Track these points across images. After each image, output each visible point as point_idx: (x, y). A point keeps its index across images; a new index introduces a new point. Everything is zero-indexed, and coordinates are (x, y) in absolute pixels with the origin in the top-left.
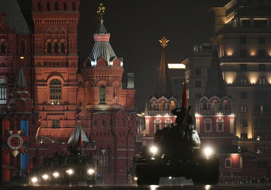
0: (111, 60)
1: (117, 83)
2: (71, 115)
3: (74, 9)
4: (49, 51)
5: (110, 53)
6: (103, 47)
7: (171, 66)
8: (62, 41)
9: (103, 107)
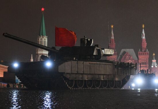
0: (156, 66)
3: (148, 54)
5: (156, 64)
6: (154, 63)
8: (145, 62)
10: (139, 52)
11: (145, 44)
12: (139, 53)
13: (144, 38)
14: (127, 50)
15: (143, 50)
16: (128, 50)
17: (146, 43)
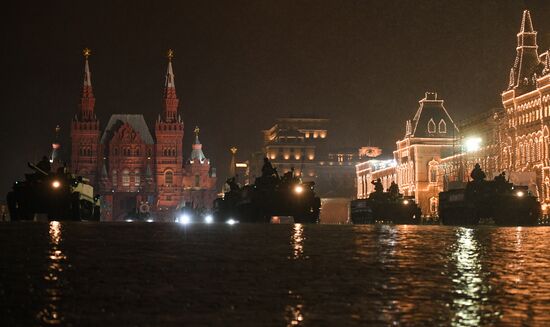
0: (202, 160)
1: (207, 174)
2: (177, 192)
3: (181, 129)
4: (166, 155)
5: (201, 156)
6: (197, 153)
7: (238, 165)
8: (174, 148)
9: (197, 188)
10: (159, 122)
11: (173, 104)
12: (157, 125)
13: (171, 85)
14: (127, 118)
15: (168, 119)
16: (129, 116)
17: (177, 101)
